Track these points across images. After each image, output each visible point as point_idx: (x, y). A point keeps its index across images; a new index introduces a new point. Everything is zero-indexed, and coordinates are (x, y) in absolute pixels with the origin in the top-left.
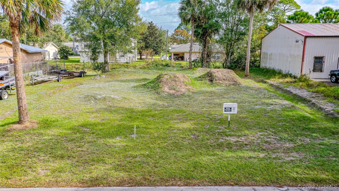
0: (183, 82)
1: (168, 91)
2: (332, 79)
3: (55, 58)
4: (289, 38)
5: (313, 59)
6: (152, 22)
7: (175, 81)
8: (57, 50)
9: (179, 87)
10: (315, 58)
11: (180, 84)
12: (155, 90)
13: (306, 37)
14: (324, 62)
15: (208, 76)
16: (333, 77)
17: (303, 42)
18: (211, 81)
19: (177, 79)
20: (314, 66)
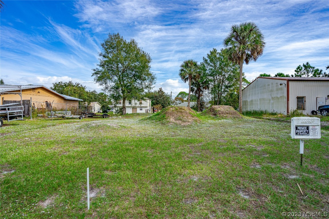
0: (190, 114)
1: (174, 121)
2: (323, 114)
3: (99, 112)
4: (269, 85)
5: (296, 99)
6: (161, 88)
7: (181, 112)
8: (100, 107)
9: (185, 117)
10: (298, 98)
11: (186, 115)
12: (160, 121)
13: (289, 81)
14: (305, 101)
15: (211, 111)
16: (323, 112)
17: (285, 85)
18: (215, 115)
19: (183, 111)
20: (298, 104)
